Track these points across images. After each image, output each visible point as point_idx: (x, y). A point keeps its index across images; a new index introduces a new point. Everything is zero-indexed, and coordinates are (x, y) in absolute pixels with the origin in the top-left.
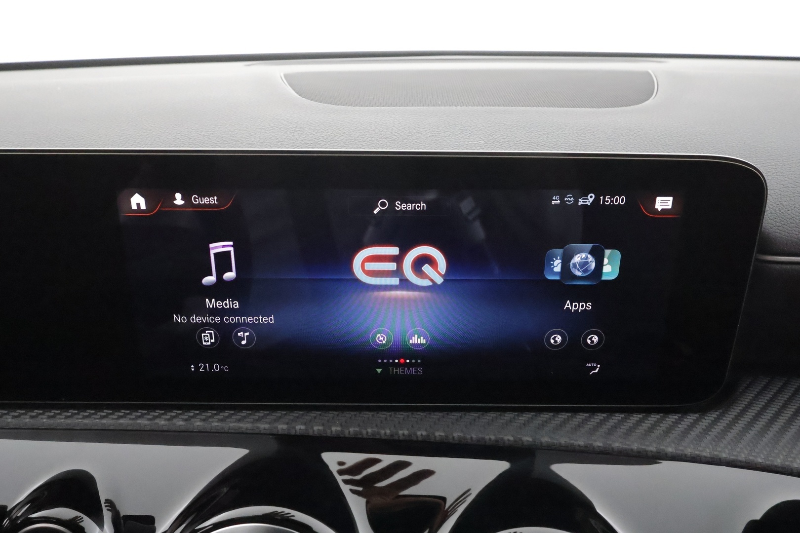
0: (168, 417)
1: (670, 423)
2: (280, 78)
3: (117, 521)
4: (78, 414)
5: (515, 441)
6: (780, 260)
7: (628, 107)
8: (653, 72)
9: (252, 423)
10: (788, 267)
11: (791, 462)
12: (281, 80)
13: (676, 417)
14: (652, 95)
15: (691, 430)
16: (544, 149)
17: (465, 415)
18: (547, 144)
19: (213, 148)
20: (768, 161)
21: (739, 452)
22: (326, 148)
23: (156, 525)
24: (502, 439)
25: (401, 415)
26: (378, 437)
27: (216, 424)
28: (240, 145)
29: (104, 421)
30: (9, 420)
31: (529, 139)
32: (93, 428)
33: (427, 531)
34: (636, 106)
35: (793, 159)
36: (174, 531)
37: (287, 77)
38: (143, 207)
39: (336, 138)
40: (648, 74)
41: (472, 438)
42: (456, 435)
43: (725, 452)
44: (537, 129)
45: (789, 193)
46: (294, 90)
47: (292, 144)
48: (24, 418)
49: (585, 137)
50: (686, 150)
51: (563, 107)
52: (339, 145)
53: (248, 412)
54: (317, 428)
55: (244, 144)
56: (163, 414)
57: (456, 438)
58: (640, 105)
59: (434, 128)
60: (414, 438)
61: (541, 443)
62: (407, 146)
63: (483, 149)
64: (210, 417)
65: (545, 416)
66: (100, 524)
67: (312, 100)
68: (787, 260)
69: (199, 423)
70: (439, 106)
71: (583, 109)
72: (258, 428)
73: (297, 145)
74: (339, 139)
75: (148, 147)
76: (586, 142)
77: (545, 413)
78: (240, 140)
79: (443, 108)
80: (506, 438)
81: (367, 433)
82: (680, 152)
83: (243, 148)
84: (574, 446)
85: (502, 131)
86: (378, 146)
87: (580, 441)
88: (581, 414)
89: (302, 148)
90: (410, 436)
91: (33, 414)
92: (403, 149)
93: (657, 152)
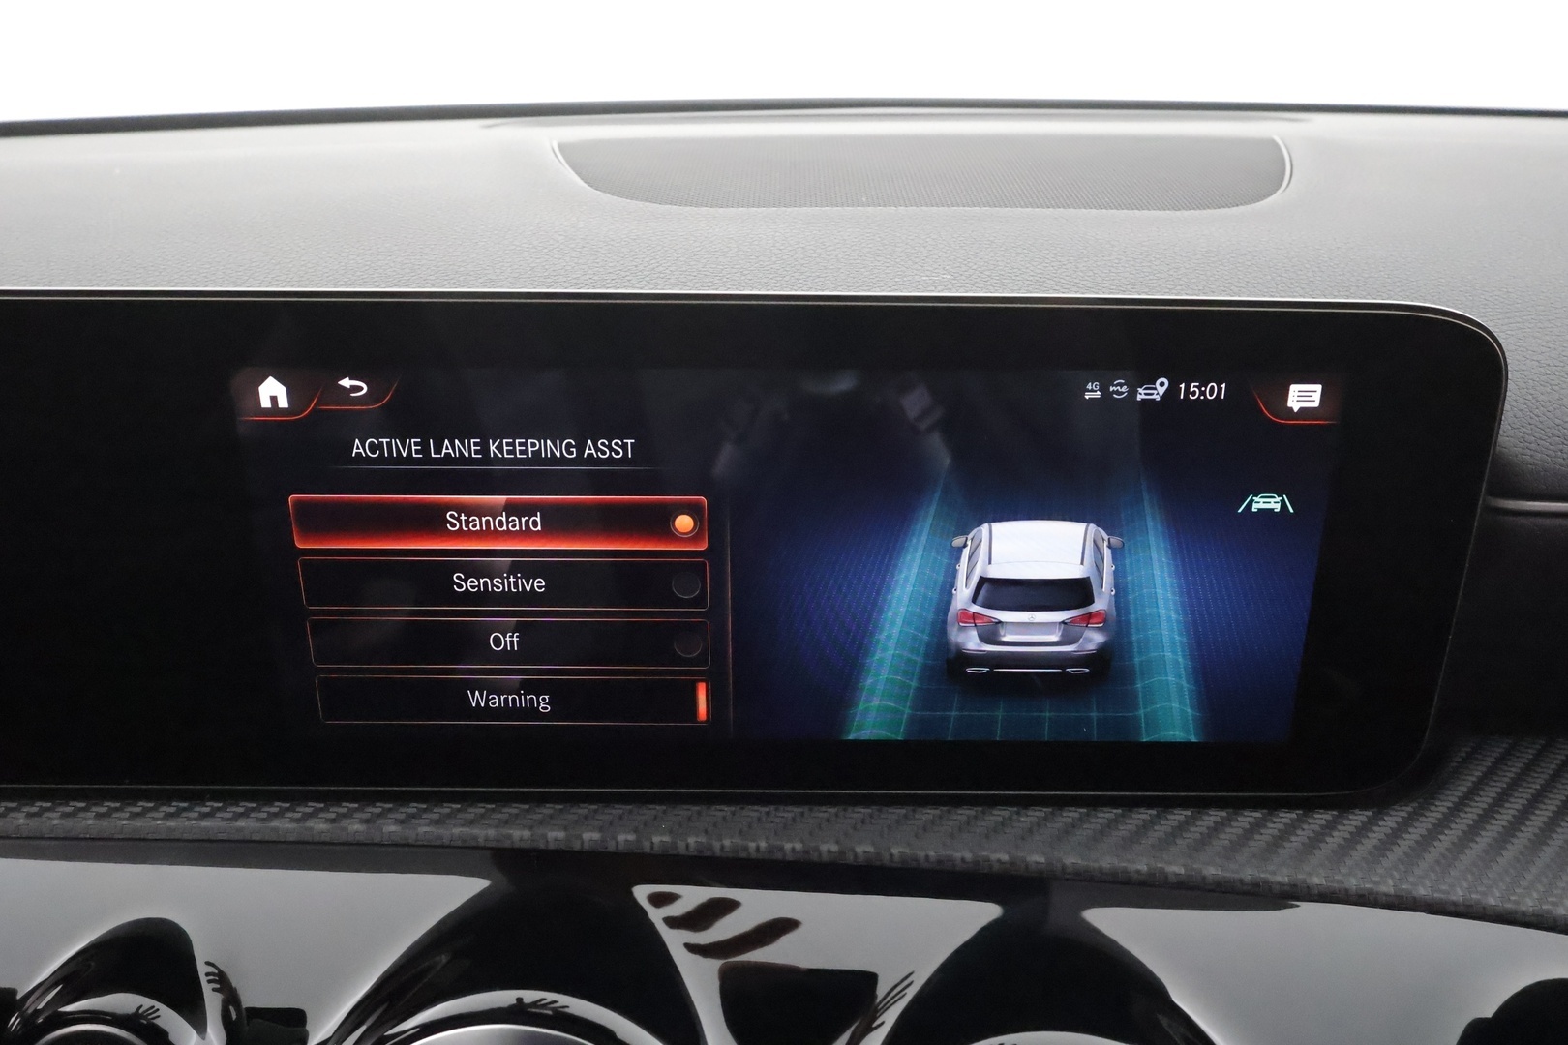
2: (551, 151)
4: (155, 809)
5: (1012, 863)
6: (1533, 509)
7: (1235, 209)
8: (1281, 140)
10: (1547, 521)
11: (1554, 904)
12: (552, 154)
13: (1329, 817)
14: (1281, 185)
16: (1069, 291)
18: (1075, 280)
19: (420, 287)
20: (1508, 315)
21: (1452, 885)
22: (641, 289)
23: (308, 1028)
24: (987, 859)
26: (744, 855)
27: (427, 829)
28: (472, 283)
29: (207, 823)
30: (23, 822)
31: (1038, 272)
34: (1249, 207)
35: (1557, 311)
37: (565, 148)
38: (283, 403)
39: (661, 269)
40: (1270, 144)
41: (927, 857)
42: (896, 851)
43: (1423, 885)
44: (1054, 251)
45: (1550, 377)
46: (579, 174)
47: (575, 281)
48: (50, 818)
49: (1149, 267)
50: (1348, 293)
51: (1106, 208)
52: (667, 283)
53: (489, 806)
54: (625, 838)
55: (480, 280)
56: (322, 810)
57: (897, 858)
58: (1258, 204)
59: (853, 250)
60: (814, 857)
61: (1064, 867)
62: (801, 285)
63: (950, 290)
64: (413, 816)
65: (1071, 814)
66: (200, 1025)
67: (613, 194)
68: (1547, 509)
69: (393, 828)
70: (863, 206)
71: (1146, 212)
72: (509, 837)
73: (586, 282)
74: (667, 271)
75: (292, 286)
76: (1151, 277)
77: (1070, 809)
78: (472, 273)
79: (870, 209)
80: (994, 857)
81: (722, 847)
82: (1335, 297)
83: (478, 287)
84: (1127, 872)
85: (988, 255)
86: (744, 284)
87: (1140, 864)
88: (1142, 810)
89: (594, 287)
90: (806, 852)
91: (68, 809)
92: (791, 290)
93: (1290, 297)
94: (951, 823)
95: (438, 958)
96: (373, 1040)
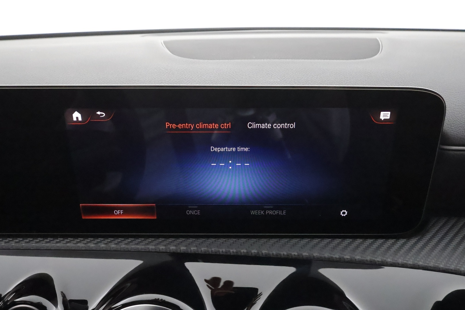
0: (95, 242)
1: (389, 244)
2: (161, 43)
3: (66, 303)
4: (43, 240)
5: (298, 255)
6: (454, 149)
7: (365, 59)
8: (379, 39)
9: (144, 245)
10: (458, 152)
11: (460, 267)
12: (161, 44)
13: (393, 241)
14: (379, 52)
15: (401, 248)
16: (315, 84)
17: (269, 240)
18: (317, 81)
19: (121, 84)
20: (446, 91)
21: (430, 261)
22: (187, 84)
23: (88, 305)
24: (291, 254)
25: (232, 240)
26: (218, 253)
27: (124, 246)
28: (137, 83)
29: (58, 245)
30: (3, 244)
31: (306, 78)
32: (52, 248)
33: (246, 309)
34: (369, 59)
35: (461, 89)
36: (99, 309)
37: (165, 43)
38: (80, 119)
39: (193, 78)
40: (376, 40)
41: (273, 254)
42: (264, 252)
43: (421, 261)
44: (311, 72)
45: (459, 109)
46: (169, 50)
47: (167, 82)
48: (12, 243)
49: (339, 77)
50: (398, 85)
51: (326, 59)
52: (195, 83)
53: (142, 239)
54: (183, 248)
55: (139, 82)
56: (92, 240)
57: (264, 254)
58: (372, 58)
59: (251, 72)
60: (239, 254)
61: (314, 256)
62: (235, 83)
63: (279, 84)
64: (120, 242)
65: (316, 241)
66: (56, 305)
67: (179, 56)
68: (458, 149)
69: (113, 246)
70: (254, 59)
71: (338, 61)
72: (149, 248)
73: (171, 82)
74: (195, 79)
75: (83, 84)
76: (339, 80)
77: (316, 239)
78: (137, 80)
79: (256, 60)
80: (293, 254)
81: (212, 251)
82: (395, 86)
83: (138, 84)
84: (332, 258)
85: (291, 74)
86: (218, 83)
87: (336, 255)
88: (337, 239)
89: (173, 84)
90: (237, 252)
91: (17, 241)
92: (232, 84)
93: (381, 85)
94: (280, 243)
95: (127, 284)
96: (108, 309)
